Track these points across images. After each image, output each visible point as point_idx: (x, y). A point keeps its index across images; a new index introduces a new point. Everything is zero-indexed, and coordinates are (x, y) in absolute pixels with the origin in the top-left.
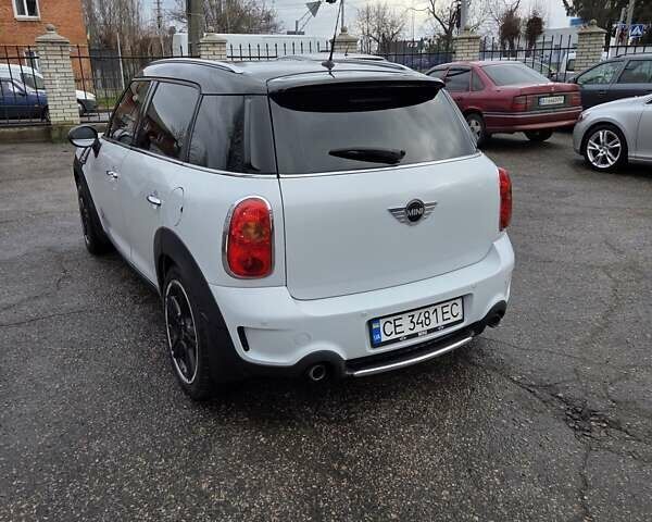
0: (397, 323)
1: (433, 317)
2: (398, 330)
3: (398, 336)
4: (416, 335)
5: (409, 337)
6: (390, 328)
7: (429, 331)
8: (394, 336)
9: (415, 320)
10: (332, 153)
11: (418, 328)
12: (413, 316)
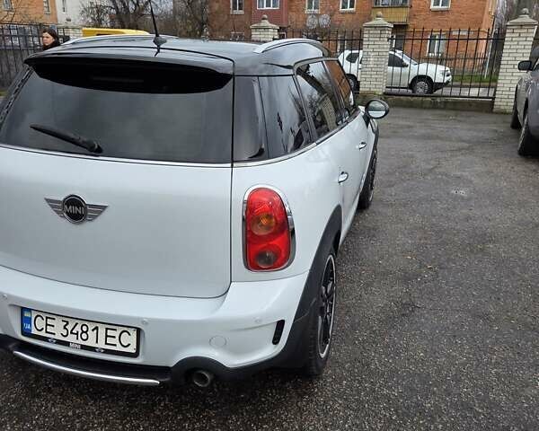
0: (49, 322)
1: (92, 335)
2: (49, 329)
3: (48, 335)
4: (67, 344)
5: (59, 342)
6: (40, 323)
7: (83, 347)
8: (43, 334)
9: (69, 327)
10: (32, 127)
11: (71, 338)
12: (68, 323)
